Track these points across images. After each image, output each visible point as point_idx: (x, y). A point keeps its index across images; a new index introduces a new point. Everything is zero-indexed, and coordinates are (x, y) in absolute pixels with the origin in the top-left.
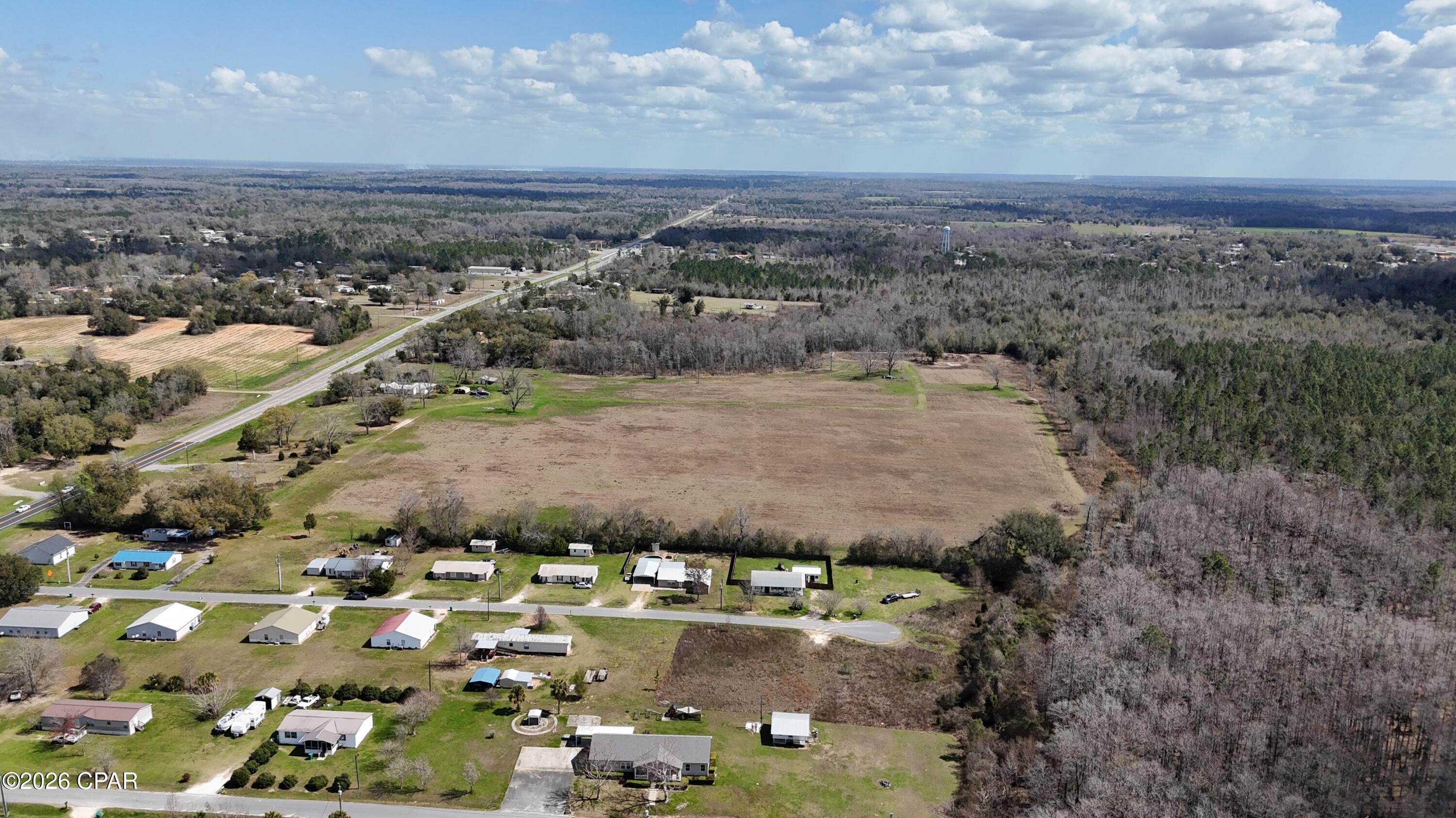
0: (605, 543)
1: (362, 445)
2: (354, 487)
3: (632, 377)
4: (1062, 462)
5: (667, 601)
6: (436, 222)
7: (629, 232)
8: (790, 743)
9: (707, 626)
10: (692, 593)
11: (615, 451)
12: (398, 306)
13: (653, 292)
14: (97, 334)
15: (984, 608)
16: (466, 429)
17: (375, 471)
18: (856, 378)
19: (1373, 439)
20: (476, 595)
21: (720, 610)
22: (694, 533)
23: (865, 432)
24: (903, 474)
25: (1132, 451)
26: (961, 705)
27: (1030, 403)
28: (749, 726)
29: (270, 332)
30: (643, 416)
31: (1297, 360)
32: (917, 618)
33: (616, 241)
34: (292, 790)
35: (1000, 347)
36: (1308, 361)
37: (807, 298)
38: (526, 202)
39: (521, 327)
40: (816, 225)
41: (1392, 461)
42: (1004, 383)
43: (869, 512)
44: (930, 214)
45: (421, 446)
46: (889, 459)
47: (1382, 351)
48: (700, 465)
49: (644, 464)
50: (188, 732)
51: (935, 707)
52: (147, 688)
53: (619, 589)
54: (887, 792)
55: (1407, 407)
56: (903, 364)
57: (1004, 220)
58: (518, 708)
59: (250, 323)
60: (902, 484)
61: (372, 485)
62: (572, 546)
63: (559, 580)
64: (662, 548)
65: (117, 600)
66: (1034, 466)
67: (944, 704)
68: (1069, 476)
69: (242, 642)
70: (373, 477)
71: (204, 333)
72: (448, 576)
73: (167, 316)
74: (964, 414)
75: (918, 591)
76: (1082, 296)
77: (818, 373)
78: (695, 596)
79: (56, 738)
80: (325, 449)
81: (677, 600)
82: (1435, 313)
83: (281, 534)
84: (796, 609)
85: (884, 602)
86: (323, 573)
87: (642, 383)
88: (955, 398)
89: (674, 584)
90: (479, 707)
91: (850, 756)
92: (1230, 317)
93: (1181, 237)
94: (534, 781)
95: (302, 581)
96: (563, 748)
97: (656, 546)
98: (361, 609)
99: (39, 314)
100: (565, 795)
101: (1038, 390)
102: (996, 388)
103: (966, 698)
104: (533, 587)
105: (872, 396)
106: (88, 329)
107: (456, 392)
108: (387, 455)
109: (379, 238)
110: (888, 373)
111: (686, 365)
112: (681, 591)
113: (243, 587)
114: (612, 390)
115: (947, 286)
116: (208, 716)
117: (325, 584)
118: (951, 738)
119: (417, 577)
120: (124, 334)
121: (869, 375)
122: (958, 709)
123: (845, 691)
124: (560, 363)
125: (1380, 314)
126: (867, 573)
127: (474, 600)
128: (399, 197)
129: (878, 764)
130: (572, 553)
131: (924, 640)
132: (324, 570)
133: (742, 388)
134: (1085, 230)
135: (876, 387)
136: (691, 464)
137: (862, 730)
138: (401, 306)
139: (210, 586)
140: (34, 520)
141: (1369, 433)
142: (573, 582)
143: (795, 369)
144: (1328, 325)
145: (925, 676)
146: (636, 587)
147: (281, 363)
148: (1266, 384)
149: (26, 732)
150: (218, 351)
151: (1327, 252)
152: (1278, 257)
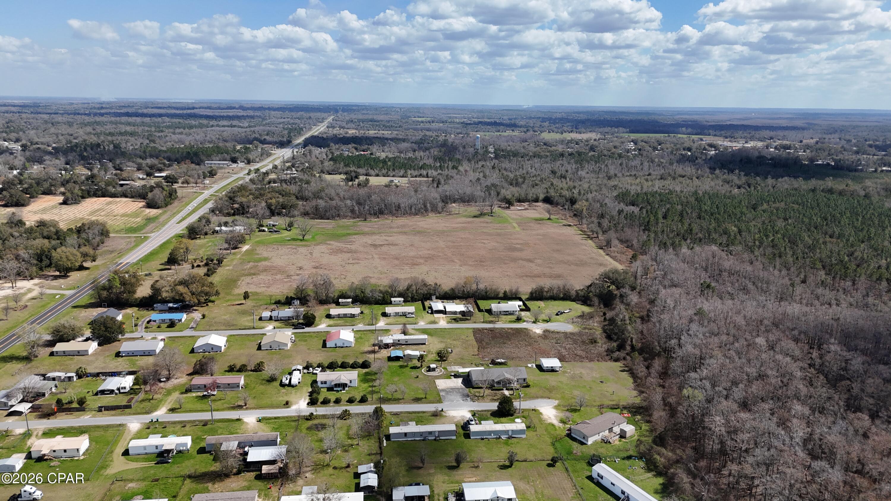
0: (409, 297)
1: (233, 260)
2: (248, 279)
3: (351, 220)
4: (601, 251)
5: (456, 320)
6: (160, 134)
7: (285, 139)
8: (552, 370)
9: (483, 329)
10: (465, 316)
11: (376, 256)
12: (185, 185)
13: (330, 174)
14: (6, 206)
15: (605, 314)
16: (283, 250)
17: (252, 271)
18: (475, 217)
19: (744, 233)
20: (359, 323)
21: (483, 322)
22: (452, 290)
23: (498, 242)
24: (530, 261)
25: (632, 245)
26: (619, 351)
27: (570, 226)
28: (530, 365)
29: (116, 202)
30: (378, 239)
31: (692, 200)
32: (575, 320)
33: (282, 145)
34: (342, 403)
35: (541, 198)
36: (696, 199)
37: (421, 175)
38: (205, 122)
39: (277, 195)
40: (397, 134)
41: (754, 243)
42: (552, 217)
43: (524, 278)
44: (458, 128)
45: (266, 259)
46: (516, 254)
47: (728, 194)
48: (426, 261)
49: (396, 262)
50: (268, 387)
51: (605, 353)
52: (229, 371)
53: (430, 317)
54: (604, 385)
55: (752, 218)
56: (496, 209)
57: (499, 131)
58: (422, 366)
59: (99, 197)
60: (531, 264)
61: (256, 279)
62: (393, 299)
63: (397, 314)
64: (437, 298)
65: (170, 337)
66: (589, 254)
67: (609, 352)
68: (607, 257)
69: (258, 350)
70: (254, 274)
71: (75, 203)
72: (339, 316)
73: (42, 194)
74: (541, 232)
75: (570, 309)
76: (567, 171)
77: (452, 215)
78: (469, 318)
79: (205, 393)
80: (215, 262)
81: (461, 320)
82: (745, 175)
83: (229, 303)
84: (519, 319)
85: (557, 315)
86: (271, 318)
87: (360, 223)
88: (532, 225)
89: (455, 313)
90: (401, 367)
91: (581, 373)
92: (647, 180)
93: (599, 139)
94: (450, 392)
95: (261, 324)
96: (453, 379)
97: (434, 297)
98: (305, 333)
100: (468, 396)
101: (570, 219)
102: (549, 219)
103: (621, 347)
104: (385, 318)
105: (490, 225)
107: (260, 231)
108: (251, 264)
109: (132, 145)
110: (491, 214)
111: (379, 213)
112: (459, 316)
113: (232, 328)
114: (347, 227)
115: (493, 168)
116: (272, 379)
117: (277, 324)
118: (619, 364)
119: (322, 317)
120: (23, 205)
121: (482, 215)
122: (618, 353)
123: (563, 350)
124: (306, 214)
125: (717, 177)
126: (541, 304)
127: (360, 325)
128: (118, 119)
129: (594, 375)
130: (393, 303)
131: (585, 328)
132: (271, 317)
133: (418, 223)
134: (547, 136)
135: (489, 221)
136: (422, 261)
137: (580, 364)
138: (186, 185)
139: (214, 328)
140: (78, 304)
141: (740, 232)
142: (404, 315)
143: (440, 213)
144: (695, 183)
145: (595, 342)
146: (436, 315)
147: (139, 219)
148: (682, 211)
149: (182, 393)
150: (93, 213)
151: (678, 146)
152: (655, 149)
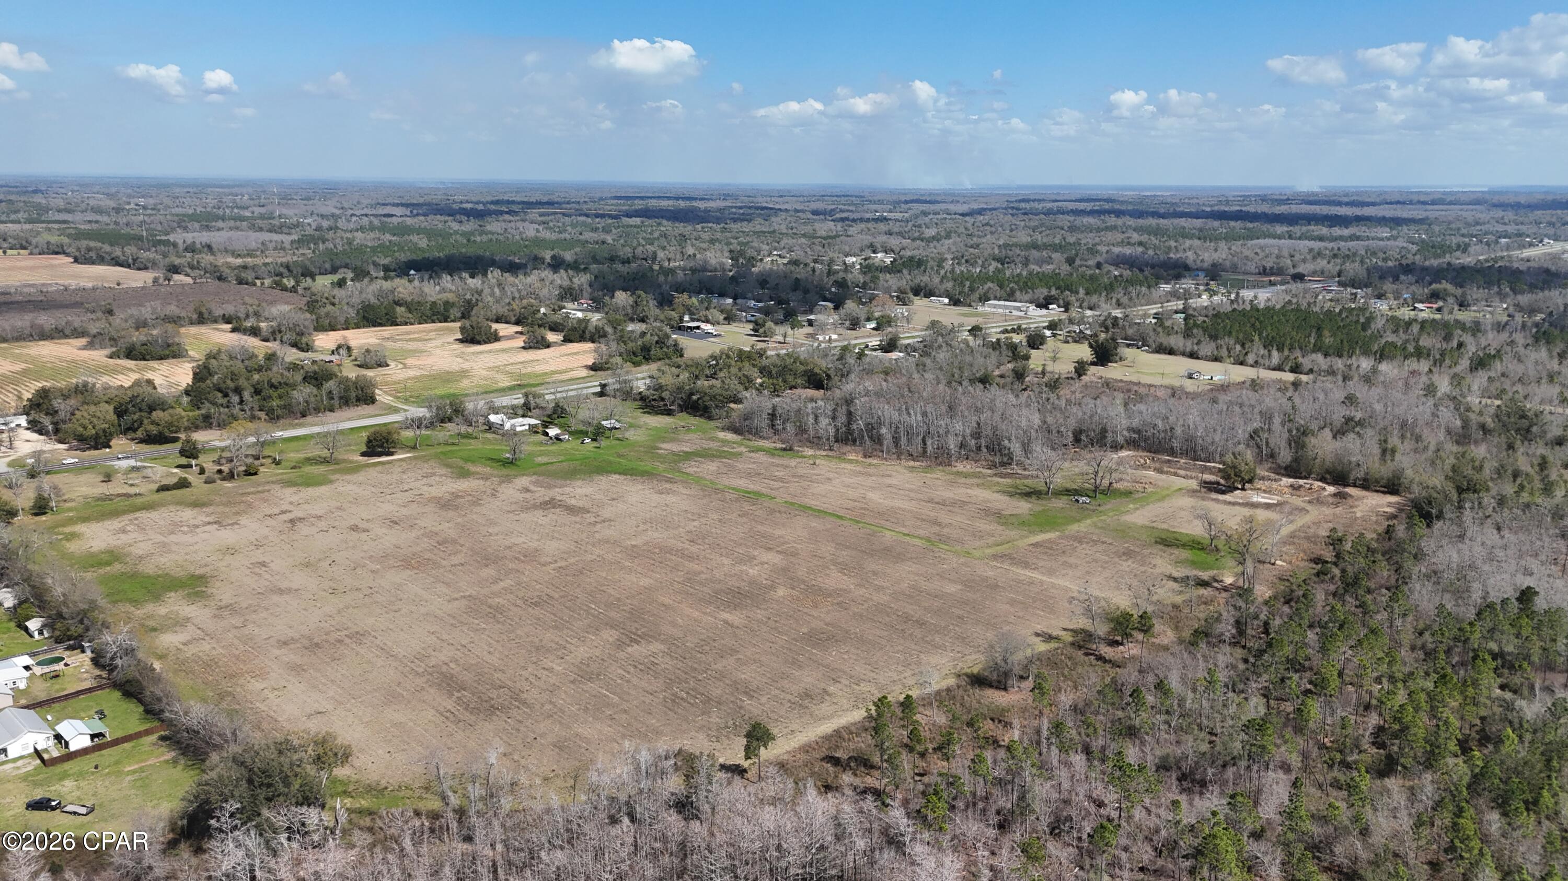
17: (219, 500)
61: (174, 513)
70: (201, 505)
71: (534, 348)
106: (460, 336)
108: (275, 487)
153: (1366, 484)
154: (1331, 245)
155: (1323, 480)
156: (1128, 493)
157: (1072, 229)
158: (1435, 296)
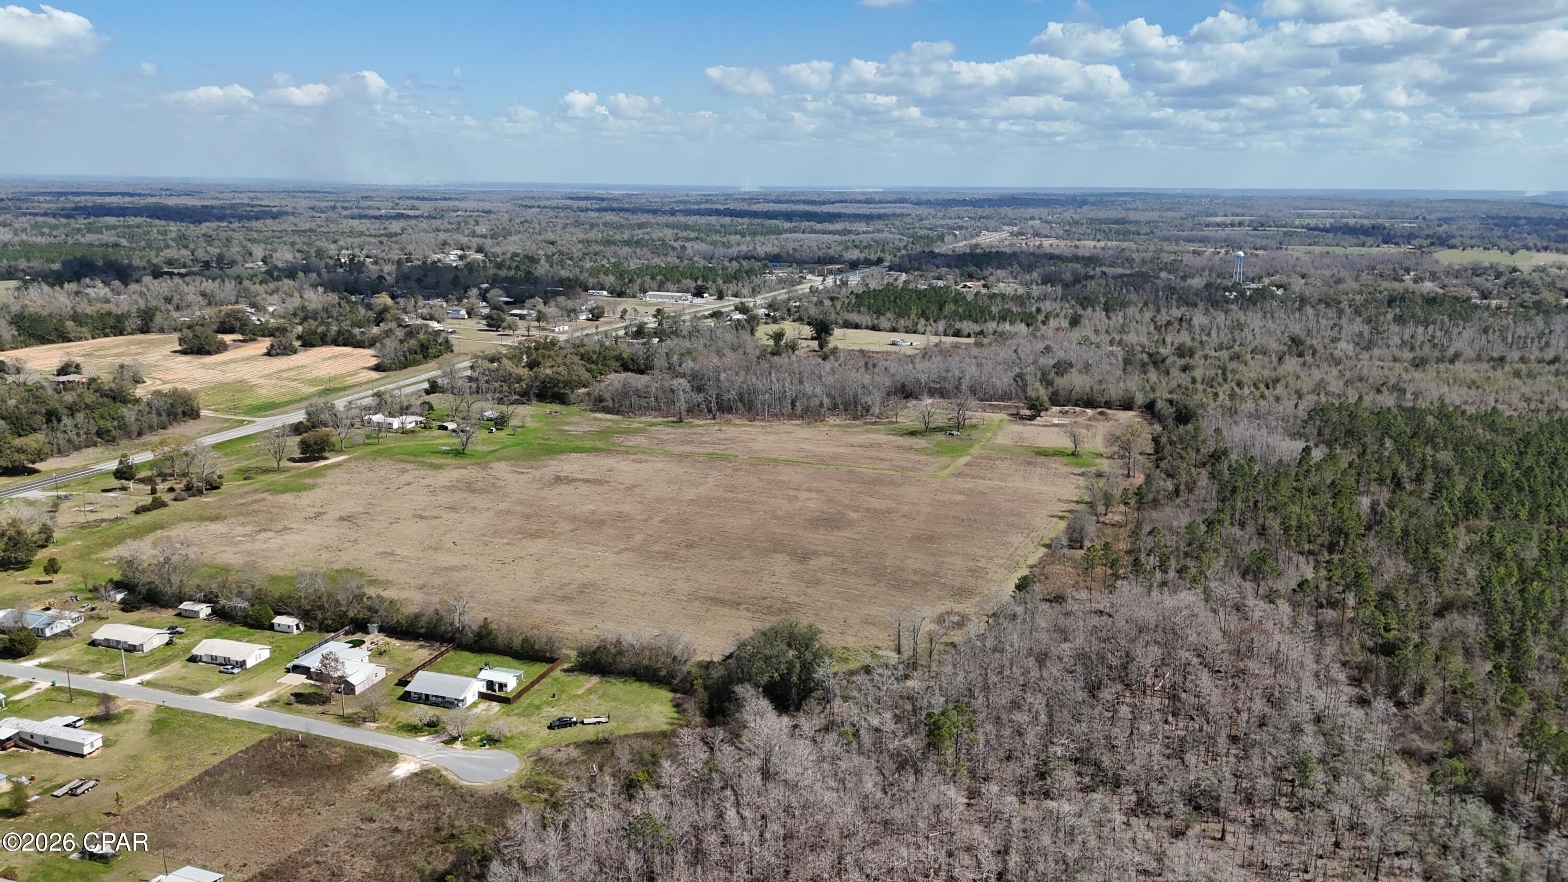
0: (315, 619)
1: (255, 483)
3: (657, 420)
4: (1037, 555)
5: (297, 699)
12: (507, 332)
14: (184, 352)
17: (226, 513)
18: (913, 433)
21: (342, 717)
22: (417, 616)
23: (830, 501)
24: (803, 557)
27: (1096, 475)
32: (564, 752)
33: (854, 266)
48: (575, 530)
49: (513, 524)
53: (265, 678)
56: (989, 418)
59: (337, 346)
60: (787, 570)
62: (279, 620)
64: (381, 630)
66: (991, 558)
68: (1018, 575)
72: (108, 644)
73: (266, 336)
74: (990, 484)
75: (612, 716)
80: (204, 485)
81: (308, 699)
84: (431, 726)
85: (551, 727)
87: (658, 427)
88: (1005, 464)
97: (373, 627)
99: (162, 331)
102: (1073, 454)
104: (176, 666)
105: (902, 456)
106: (179, 348)
107: (440, 428)
110: (956, 429)
119: (83, 641)
121: (928, 430)
124: (598, 401)
126: (586, 684)
130: (276, 628)
131: (531, 785)
135: (923, 446)
136: (565, 526)
142: (224, 663)
143: (852, 418)
146: (288, 678)
147: (316, 389)
153: (1108, 405)
154: (846, 238)
155: (1077, 405)
156: (974, 426)
157: (618, 227)
158: (971, 277)
